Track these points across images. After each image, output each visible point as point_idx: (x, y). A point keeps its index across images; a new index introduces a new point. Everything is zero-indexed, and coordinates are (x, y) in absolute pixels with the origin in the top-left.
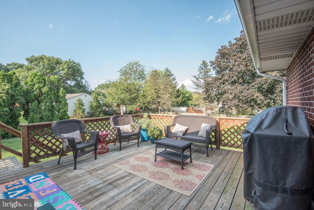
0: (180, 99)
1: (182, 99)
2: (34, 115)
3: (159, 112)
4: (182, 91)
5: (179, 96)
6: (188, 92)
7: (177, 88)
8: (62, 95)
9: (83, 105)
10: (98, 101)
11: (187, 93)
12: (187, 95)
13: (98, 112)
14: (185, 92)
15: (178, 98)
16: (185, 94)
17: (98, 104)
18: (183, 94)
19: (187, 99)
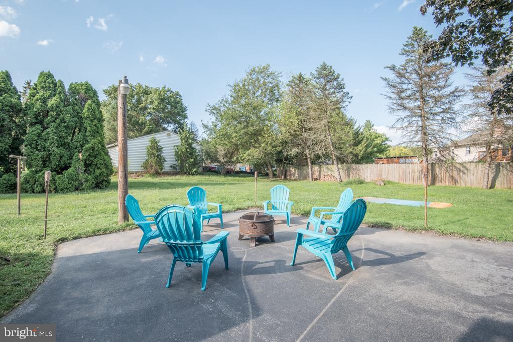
0: (361, 148)
1: (366, 149)
2: (32, 152)
3: (309, 164)
4: (366, 134)
5: (360, 142)
6: (379, 137)
7: (356, 127)
8: (87, 114)
9: (159, 150)
10: (190, 145)
11: (376, 138)
12: (378, 141)
13: (188, 164)
14: (373, 137)
15: (357, 146)
16: (373, 140)
17: (188, 150)
18: (367, 139)
19: (378, 149)
